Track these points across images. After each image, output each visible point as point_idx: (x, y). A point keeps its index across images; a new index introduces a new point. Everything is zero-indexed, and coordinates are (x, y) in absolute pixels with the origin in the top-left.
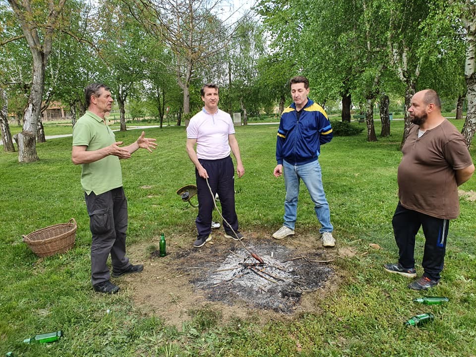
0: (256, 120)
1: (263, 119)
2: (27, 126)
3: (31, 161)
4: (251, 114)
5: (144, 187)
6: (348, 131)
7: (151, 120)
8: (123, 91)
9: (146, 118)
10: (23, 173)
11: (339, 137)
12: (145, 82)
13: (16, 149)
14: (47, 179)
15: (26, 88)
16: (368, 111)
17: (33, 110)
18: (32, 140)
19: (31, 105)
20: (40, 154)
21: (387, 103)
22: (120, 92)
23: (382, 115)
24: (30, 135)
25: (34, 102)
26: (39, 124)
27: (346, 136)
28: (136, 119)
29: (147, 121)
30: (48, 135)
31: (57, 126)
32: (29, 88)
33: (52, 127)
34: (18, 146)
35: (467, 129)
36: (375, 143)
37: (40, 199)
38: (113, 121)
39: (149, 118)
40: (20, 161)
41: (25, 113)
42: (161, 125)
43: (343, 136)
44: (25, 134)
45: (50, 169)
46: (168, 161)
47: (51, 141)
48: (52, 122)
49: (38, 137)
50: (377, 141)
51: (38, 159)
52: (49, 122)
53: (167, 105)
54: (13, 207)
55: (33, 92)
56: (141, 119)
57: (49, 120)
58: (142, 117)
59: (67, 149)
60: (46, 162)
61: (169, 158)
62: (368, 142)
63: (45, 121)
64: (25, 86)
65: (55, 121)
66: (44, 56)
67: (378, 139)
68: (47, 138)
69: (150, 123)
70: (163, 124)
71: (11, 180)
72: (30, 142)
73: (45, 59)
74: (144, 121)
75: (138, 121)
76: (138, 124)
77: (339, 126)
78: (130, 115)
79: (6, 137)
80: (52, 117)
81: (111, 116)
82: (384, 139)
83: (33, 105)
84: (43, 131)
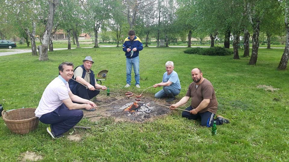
0: (174, 44)
1: (179, 44)
2: (44, 42)
3: (45, 60)
4: (172, 41)
7: (113, 42)
8: (97, 25)
9: (111, 41)
10: (41, 66)
11: (218, 56)
12: (110, 20)
13: (38, 54)
14: (52, 69)
15: (45, 22)
16: (234, 41)
17: (47, 33)
18: (46, 49)
19: (46, 31)
20: (50, 57)
21: (249, 37)
22: (96, 25)
23: (245, 44)
24: (45, 47)
25: (48, 29)
26: (51, 41)
27: (222, 55)
28: (105, 41)
29: (111, 43)
30: (55, 48)
31: (61, 43)
32: (47, 22)
33: (58, 44)
34: (39, 52)
35: (286, 54)
36: (238, 60)
37: (48, 77)
38: (92, 42)
39: (112, 41)
40: (39, 60)
41: (43, 35)
42: (118, 45)
44: (43, 46)
45: (54, 64)
47: (56, 51)
48: (58, 41)
49: (50, 49)
51: (48, 59)
52: (57, 41)
53: (122, 34)
54: (35, 80)
55: (48, 24)
56: (108, 41)
57: (57, 40)
58: (108, 40)
59: (64, 55)
60: (52, 61)
62: (234, 60)
63: (54, 41)
64: (45, 21)
65: (60, 41)
66: (55, 6)
67: (240, 58)
68: (54, 49)
69: (112, 44)
70: (119, 45)
71: (35, 68)
72: (45, 50)
73: (55, 7)
74: (110, 43)
75: (106, 43)
76: (106, 44)
77: (219, 50)
78: (101, 39)
79: (33, 48)
80: (59, 38)
81: (91, 39)
82: (244, 58)
83: (48, 31)
84: (52, 45)
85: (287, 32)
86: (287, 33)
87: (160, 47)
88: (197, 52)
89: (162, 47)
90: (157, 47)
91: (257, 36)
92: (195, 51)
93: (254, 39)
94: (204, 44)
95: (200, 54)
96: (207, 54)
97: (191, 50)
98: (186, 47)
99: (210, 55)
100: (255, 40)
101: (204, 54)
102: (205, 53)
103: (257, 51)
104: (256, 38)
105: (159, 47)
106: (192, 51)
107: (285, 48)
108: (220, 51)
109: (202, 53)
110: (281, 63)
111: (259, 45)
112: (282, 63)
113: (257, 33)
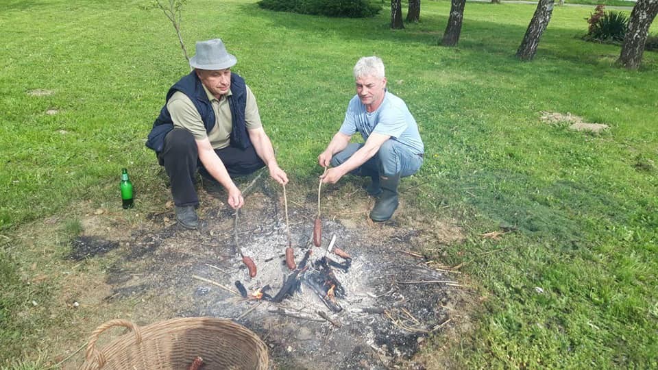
5: (37, 93)
6: (361, 10)
35: (539, 19)
36: (402, 32)
43: (354, 17)
46: (76, 42)
50: (404, 28)
61: (77, 37)
62: (391, 29)
67: (404, 25)
82: (410, 26)
88: (293, 8)
92: (290, 4)
95: (303, 13)
96: (322, 13)
99: (328, 15)
102: (317, 10)
106: (282, 4)
108: (353, 6)
109: (308, 10)
110: (524, 42)
112: (529, 43)
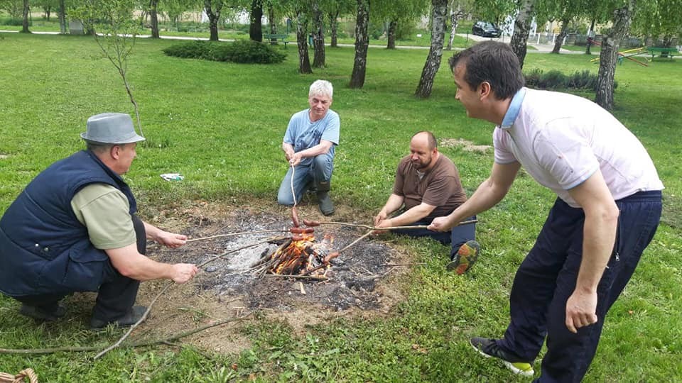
6: (269, 56)
35: (432, 63)
36: (311, 76)
50: (312, 72)
62: (300, 74)
82: (319, 71)
85: (435, 14)
86: (435, 17)
87: (71, 35)
88: (201, 54)
89: (75, 34)
90: (60, 34)
91: (365, 19)
92: (197, 51)
93: (359, 28)
94: (186, 31)
95: (211, 60)
96: (231, 60)
97: (185, 47)
98: (147, 36)
99: (237, 61)
100: (362, 29)
101: (223, 60)
102: (226, 57)
103: (366, 56)
104: (364, 25)
105: (67, 35)
106: (189, 51)
107: (429, 48)
108: (261, 53)
109: (216, 57)
110: (421, 83)
111: (368, 42)
112: (425, 83)
113: (365, 13)
